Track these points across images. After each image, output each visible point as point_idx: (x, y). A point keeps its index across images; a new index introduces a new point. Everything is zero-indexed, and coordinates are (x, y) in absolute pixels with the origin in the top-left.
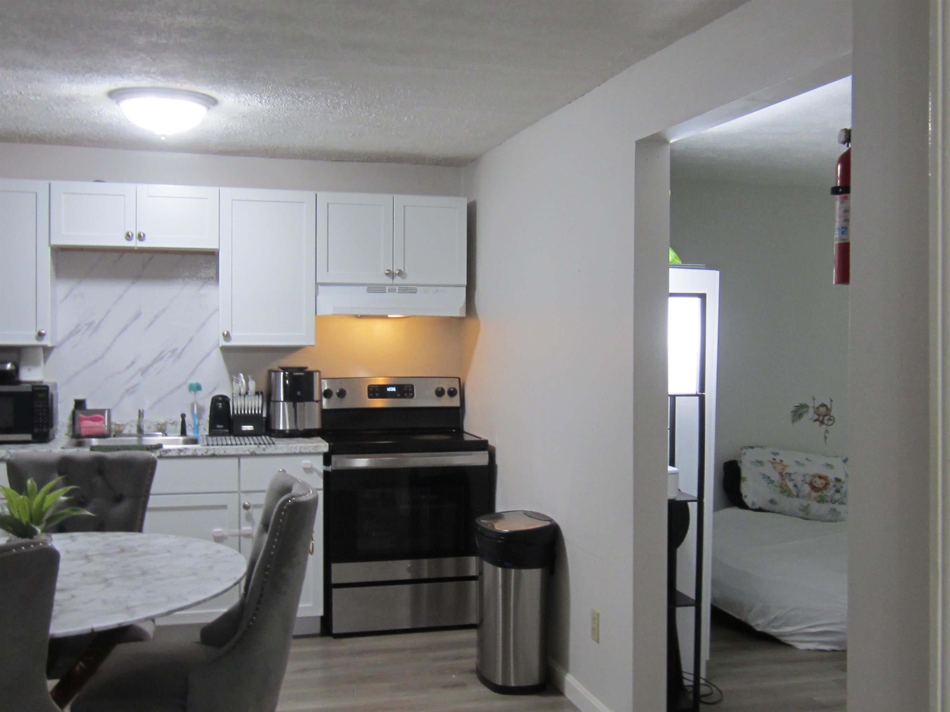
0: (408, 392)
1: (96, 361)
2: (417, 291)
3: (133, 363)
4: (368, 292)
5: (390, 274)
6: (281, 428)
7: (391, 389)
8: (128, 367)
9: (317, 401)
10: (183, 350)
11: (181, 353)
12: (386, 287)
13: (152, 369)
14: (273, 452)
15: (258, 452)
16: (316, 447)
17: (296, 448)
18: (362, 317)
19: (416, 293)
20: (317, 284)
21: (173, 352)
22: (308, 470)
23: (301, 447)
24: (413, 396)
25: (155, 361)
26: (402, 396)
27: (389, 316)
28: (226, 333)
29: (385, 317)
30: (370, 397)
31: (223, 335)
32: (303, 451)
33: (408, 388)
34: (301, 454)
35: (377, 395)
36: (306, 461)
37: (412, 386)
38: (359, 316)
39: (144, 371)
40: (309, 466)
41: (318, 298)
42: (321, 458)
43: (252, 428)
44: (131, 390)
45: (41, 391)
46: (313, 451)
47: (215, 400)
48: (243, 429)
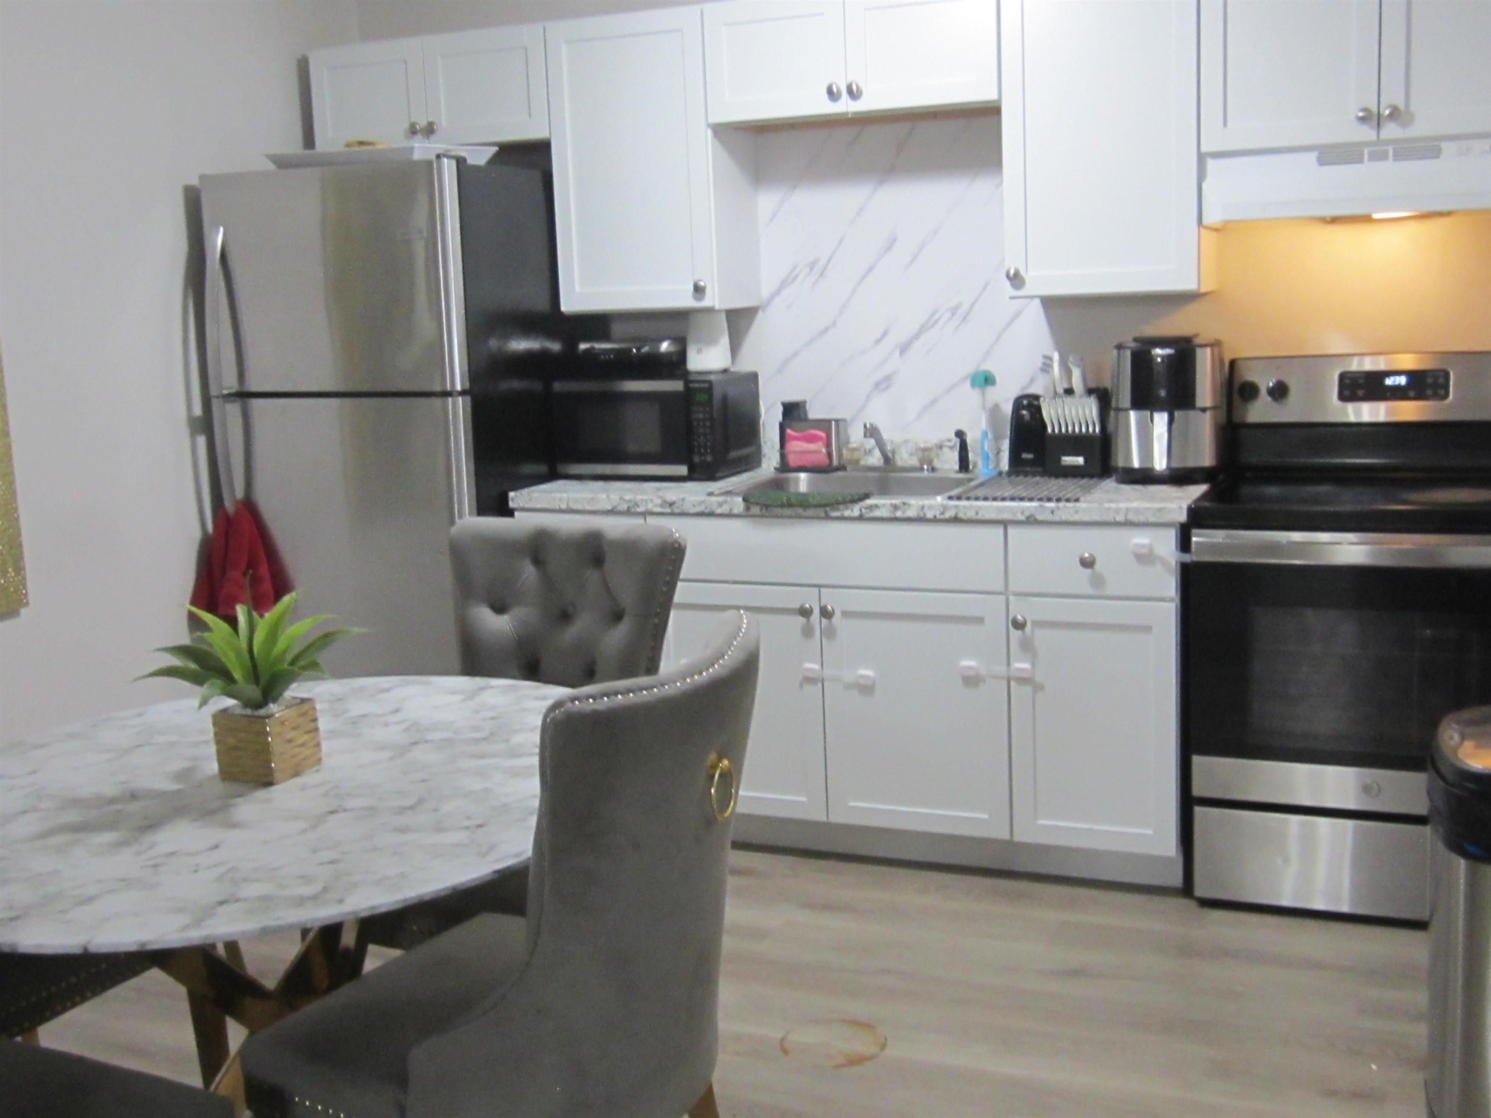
0: (1433, 386)
1: (826, 330)
2: (1441, 152)
3: (885, 334)
4: (1320, 165)
5: (1371, 118)
6: (1136, 464)
7: (1395, 381)
8: (878, 341)
9: (1204, 410)
10: (972, 306)
11: (968, 313)
12: (1362, 151)
13: (917, 344)
14: (1070, 519)
15: (1040, 517)
16: (1160, 510)
17: (1117, 511)
18: (1335, 220)
19: (1437, 156)
20: (1202, 158)
21: (954, 311)
22: (1145, 558)
23: (1127, 509)
24: (1446, 395)
25: (923, 329)
26: (1423, 396)
27: (1375, 216)
28: (1012, 272)
29: (1366, 219)
30: (1342, 399)
31: (1008, 276)
32: (1132, 517)
33: (1435, 378)
34: (1128, 524)
35: (1362, 393)
36: (1140, 539)
37: (1446, 374)
38: (1329, 219)
39: (904, 349)
40: (1144, 551)
41: (1205, 186)
42: (1172, 535)
43: (1080, 460)
44: (884, 384)
45: (701, 390)
46: (1152, 519)
47: (1018, 404)
48: (1063, 463)
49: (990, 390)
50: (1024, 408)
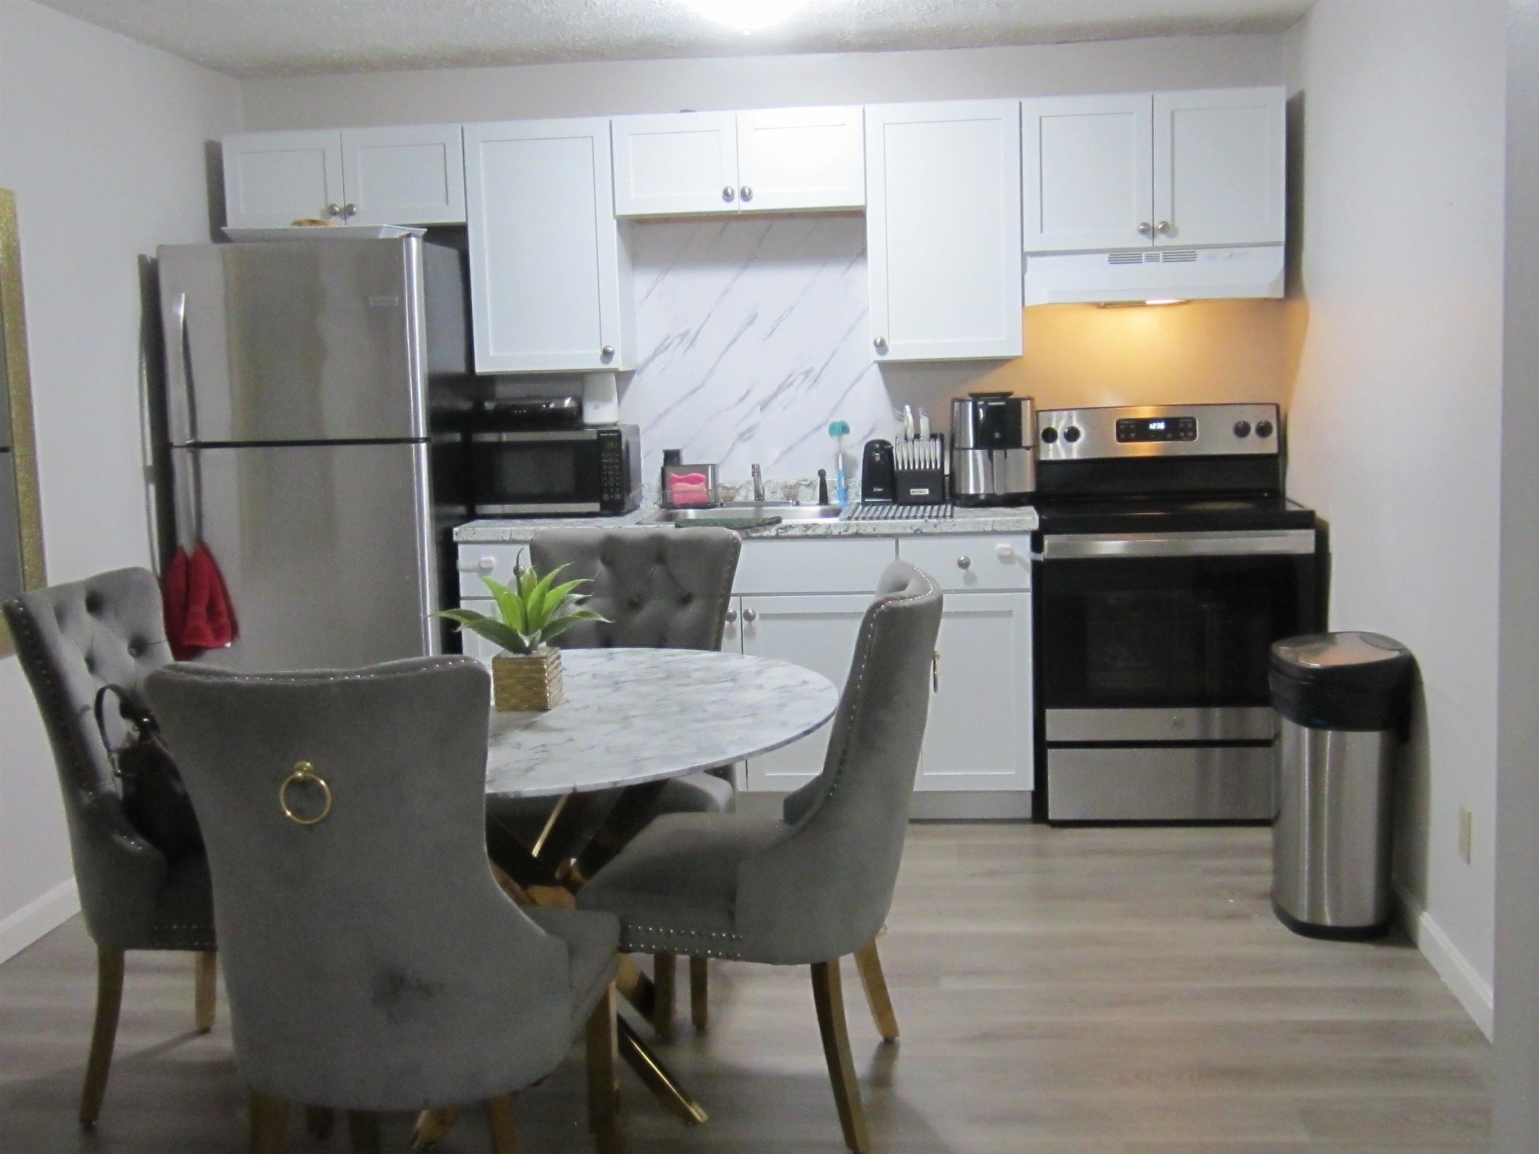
0: (1185, 430)
1: (695, 390)
2: (1196, 258)
3: (747, 394)
4: (1111, 263)
5: (1148, 230)
6: (971, 491)
7: (1156, 426)
8: (741, 400)
9: (1028, 448)
10: (822, 370)
11: (819, 375)
12: (1141, 254)
13: (774, 402)
14: (950, 531)
15: (926, 530)
16: (1018, 521)
17: (985, 523)
18: (1107, 305)
19: (1194, 260)
20: (1024, 255)
21: (807, 373)
22: (1007, 559)
23: (994, 522)
24: (1194, 437)
25: (780, 390)
26: (1176, 438)
27: (1148, 302)
28: (878, 341)
29: (1141, 304)
30: (1120, 439)
31: (875, 343)
32: (997, 528)
33: (1186, 424)
34: (994, 533)
35: (1133, 435)
36: (1003, 544)
37: (1193, 422)
38: (1102, 304)
39: (764, 406)
40: (1007, 553)
41: (1026, 276)
42: (1027, 540)
43: (926, 491)
44: (746, 435)
45: (610, 439)
46: (1013, 529)
47: (870, 448)
48: (912, 494)
49: (845, 437)
50: (877, 451)
